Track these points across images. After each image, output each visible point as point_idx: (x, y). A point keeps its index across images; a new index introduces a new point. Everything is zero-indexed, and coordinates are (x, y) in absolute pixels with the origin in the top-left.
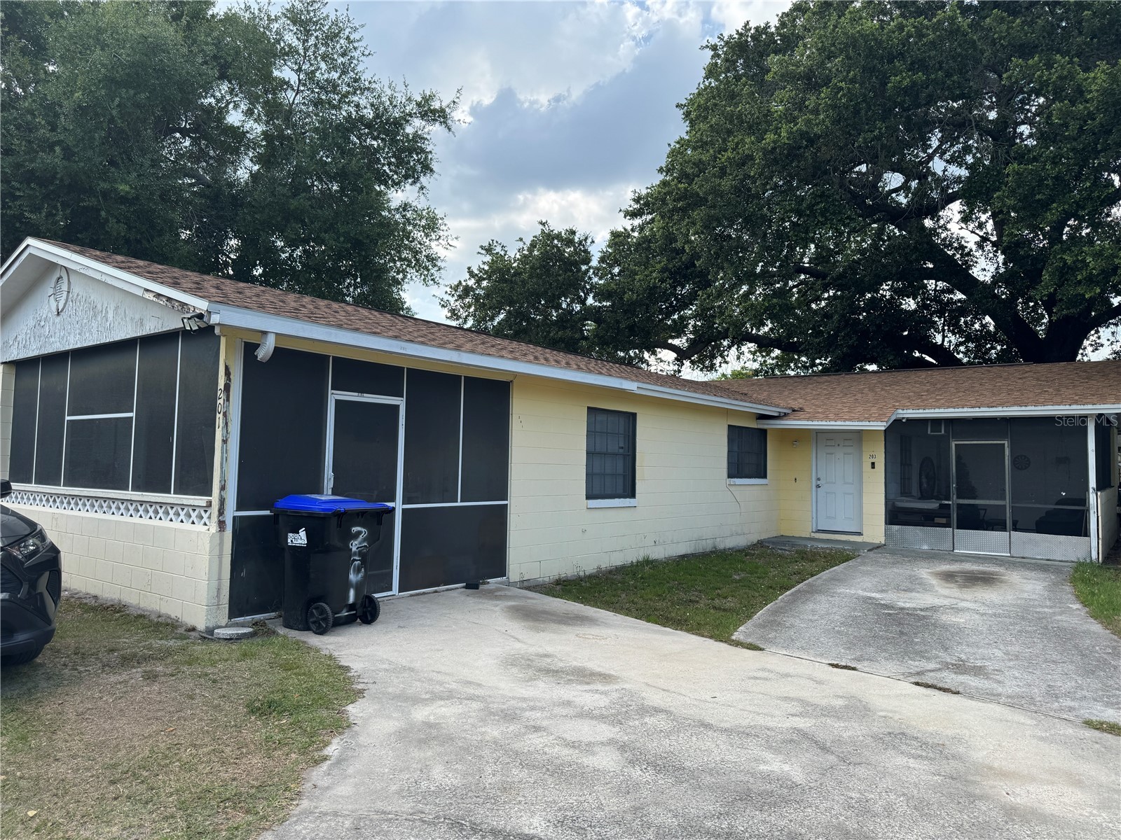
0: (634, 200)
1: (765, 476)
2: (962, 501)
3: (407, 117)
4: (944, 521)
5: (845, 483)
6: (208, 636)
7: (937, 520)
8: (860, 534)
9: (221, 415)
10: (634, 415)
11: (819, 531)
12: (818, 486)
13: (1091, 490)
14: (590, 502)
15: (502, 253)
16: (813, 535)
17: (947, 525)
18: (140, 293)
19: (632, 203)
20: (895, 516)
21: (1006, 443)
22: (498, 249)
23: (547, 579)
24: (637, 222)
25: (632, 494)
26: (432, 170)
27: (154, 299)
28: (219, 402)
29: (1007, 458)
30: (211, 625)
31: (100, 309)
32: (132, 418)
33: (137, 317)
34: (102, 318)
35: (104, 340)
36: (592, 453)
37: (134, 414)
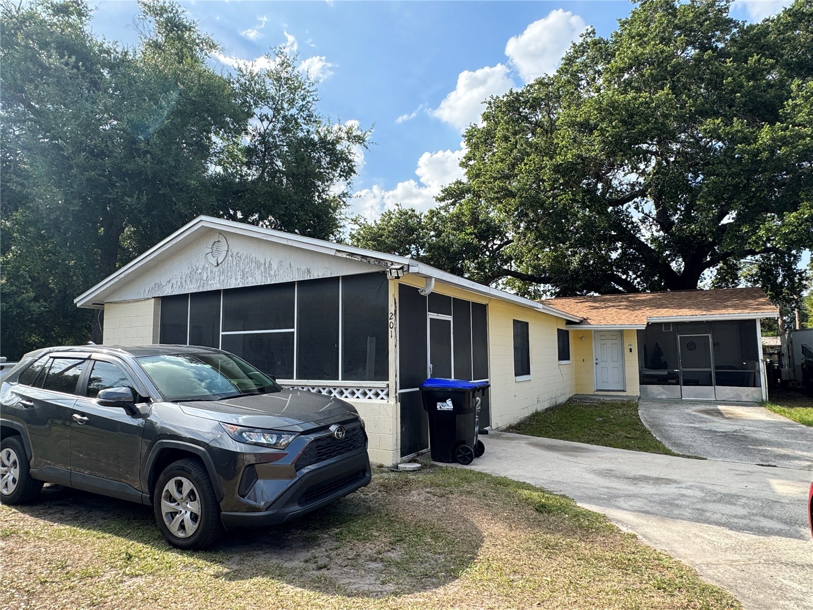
0: (442, 191)
1: (569, 359)
2: (685, 370)
3: (338, 140)
4: (674, 381)
5: (613, 361)
6: (395, 469)
7: (670, 381)
8: (623, 391)
9: (393, 329)
10: (528, 323)
11: (598, 390)
12: (596, 364)
13: (760, 361)
14: (517, 377)
15: (365, 223)
16: (596, 393)
17: (677, 383)
18: (333, 253)
19: (441, 193)
20: (645, 380)
21: (710, 335)
22: (362, 221)
23: (504, 427)
24: (443, 204)
25: (529, 373)
26: (354, 172)
27: (348, 257)
28: (390, 321)
29: (710, 344)
30: (394, 463)
31: (263, 262)
32: (293, 332)
33: (304, 268)
34: (265, 269)
35: (269, 282)
36: (515, 348)
37: (295, 330)
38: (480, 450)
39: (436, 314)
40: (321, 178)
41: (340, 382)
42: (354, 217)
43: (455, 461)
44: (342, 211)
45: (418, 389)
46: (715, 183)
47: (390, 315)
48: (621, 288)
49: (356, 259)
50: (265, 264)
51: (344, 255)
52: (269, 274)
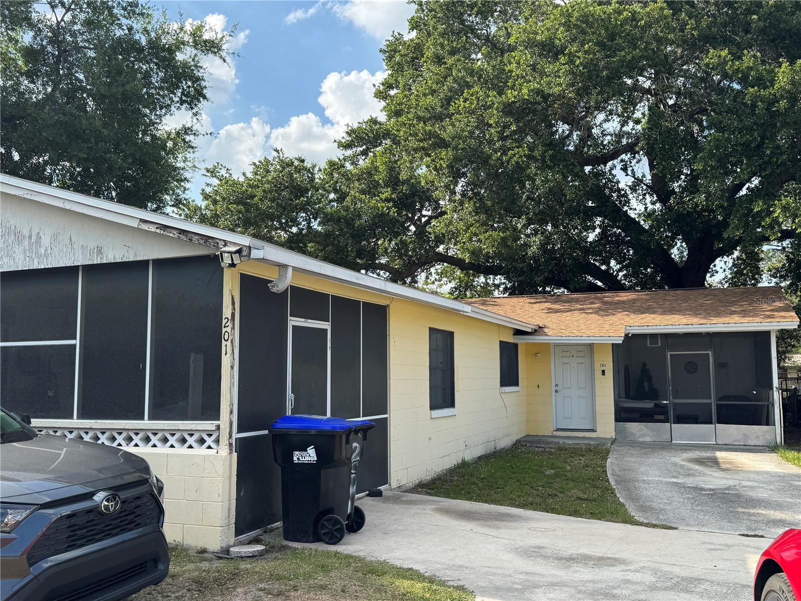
0: (347, 133)
1: (517, 384)
2: (677, 401)
3: (180, 44)
4: (662, 417)
5: (579, 388)
6: (225, 554)
7: (656, 417)
8: (593, 430)
9: (229, 343)
10: (451, 334)
11: (558, 430)
12: (556, 391)
13: (775, 389)
14: (433, 412)
15: (227, 175)
16: (555, 433)
17: (666, 421)
18: (135, 224)
19: (345, 135)
20: (623, 415)
21: (710, 353)
22: (223, 172)
23: (411, 484)
24: (349, 152)
25: (452, 405)
26: (205, 97)
27: (158, 231)
28: (224, 330)
29: (711, 365)
30: (224, 545)
31: (27, 235)
32: (75, 346)
33: (92, 245)
34: (31, 245)
35: (35, 266)
36: (432, 369)
37: (77, 342)
38: (356, 522)
39: (303, 320)
40: (152, 103)
41: (146, 423)
42: (210, 167)
43: (317, 539)
44: (188, 155)
45: (266, 432)
46: (717, 140)
47: (224, 321)
48: (599, 284)
49: (171, 235)
50: (30, 237)
51: (153, 229)
52: (37, 253)
